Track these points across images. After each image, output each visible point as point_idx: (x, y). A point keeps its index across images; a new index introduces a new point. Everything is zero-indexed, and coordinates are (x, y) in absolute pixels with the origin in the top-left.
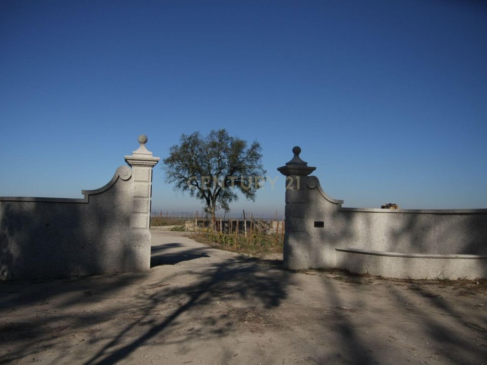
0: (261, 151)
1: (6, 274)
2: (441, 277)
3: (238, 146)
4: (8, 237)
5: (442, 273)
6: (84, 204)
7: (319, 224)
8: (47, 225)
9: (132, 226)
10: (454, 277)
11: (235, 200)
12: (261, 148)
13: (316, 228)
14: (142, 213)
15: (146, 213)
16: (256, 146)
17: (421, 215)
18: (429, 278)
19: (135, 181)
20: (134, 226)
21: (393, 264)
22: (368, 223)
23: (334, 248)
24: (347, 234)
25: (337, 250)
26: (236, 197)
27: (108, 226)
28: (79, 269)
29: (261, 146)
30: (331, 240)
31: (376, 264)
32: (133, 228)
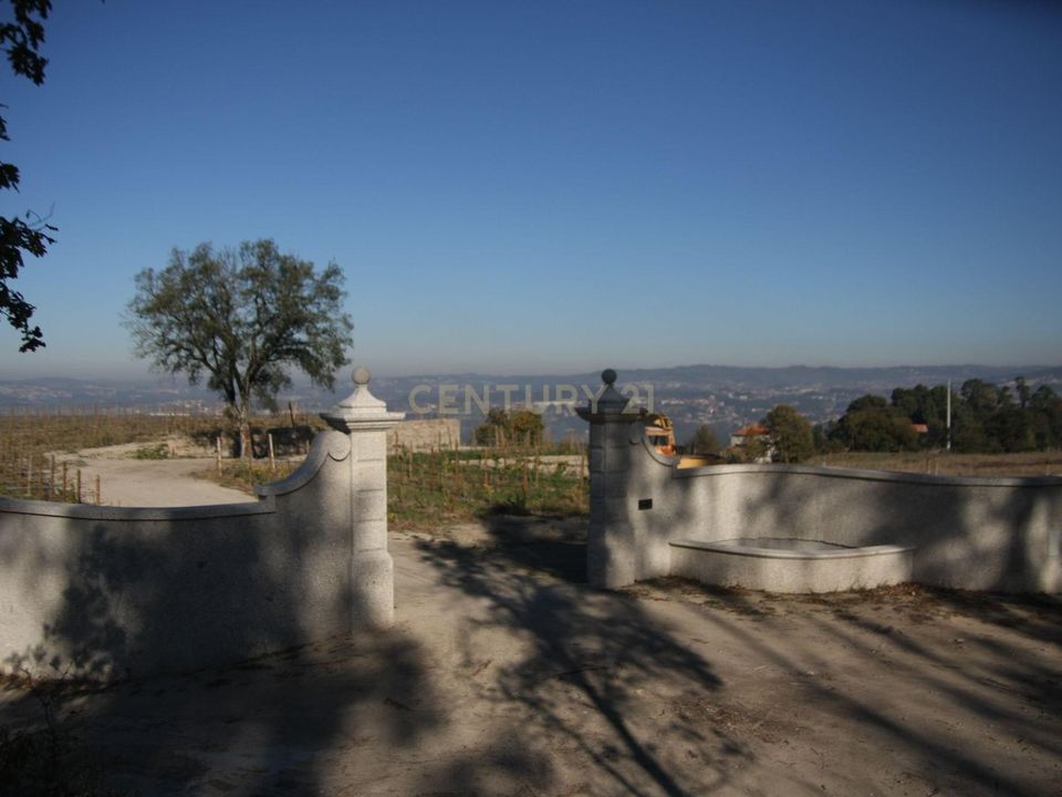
0: (343, 283)
1: (107, 668)
2: (855, 587)
3: (294, 273)
4: (106, 593)
5: (857, 580)
6: (266, 516)
7: (645, 504)
8: (201, 565)
9: (358, 546)
10: (872, 585)
11: (285, 387)
12: (343, 278)
13: (641, 511)
14: (375, 520)
15: (381, 520)
16: (333, 272)
17: (795, 476)
18: (840, 590)
19: (359, 461)
20: (363, 547)
21: (784, 571)
22: (713, 491)
23: (667, 541)
24: (684, 515)
25: (672, 545)
26: (288, 381)
27: (313, 551)
28: (266, 641)
29: (344, 274)
30: (661, 527)
31: (754, 571)
32: (360, 551)
